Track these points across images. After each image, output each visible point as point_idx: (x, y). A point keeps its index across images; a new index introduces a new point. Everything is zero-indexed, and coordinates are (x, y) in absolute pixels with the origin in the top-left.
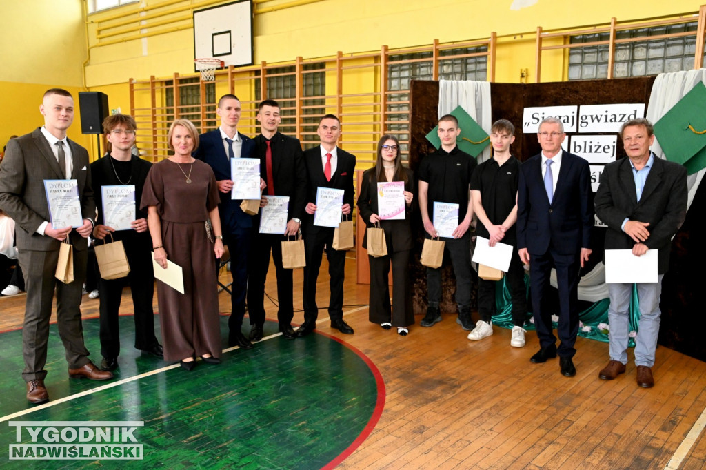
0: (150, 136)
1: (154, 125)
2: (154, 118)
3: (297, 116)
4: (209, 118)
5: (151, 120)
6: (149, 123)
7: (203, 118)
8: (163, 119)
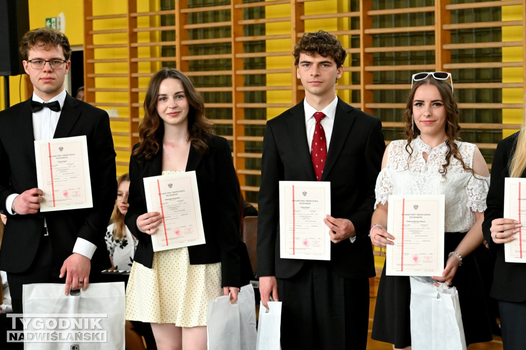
0: (123, 76)
1: (134, 52)
2: (133, 37)
3: (437, 47)
4: (251, 34)
5: (126, 42)
6: (121, 46)
7: (236, 35)
8: (152, 38)
